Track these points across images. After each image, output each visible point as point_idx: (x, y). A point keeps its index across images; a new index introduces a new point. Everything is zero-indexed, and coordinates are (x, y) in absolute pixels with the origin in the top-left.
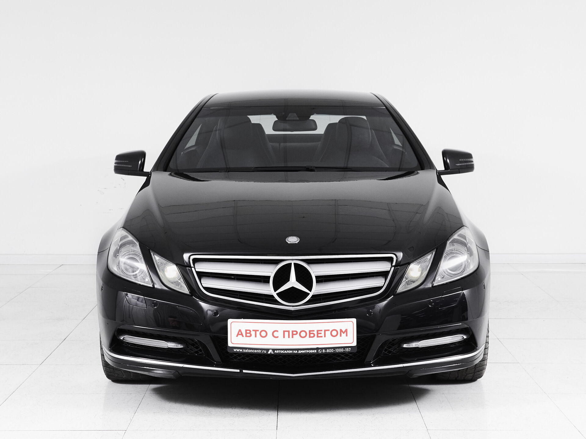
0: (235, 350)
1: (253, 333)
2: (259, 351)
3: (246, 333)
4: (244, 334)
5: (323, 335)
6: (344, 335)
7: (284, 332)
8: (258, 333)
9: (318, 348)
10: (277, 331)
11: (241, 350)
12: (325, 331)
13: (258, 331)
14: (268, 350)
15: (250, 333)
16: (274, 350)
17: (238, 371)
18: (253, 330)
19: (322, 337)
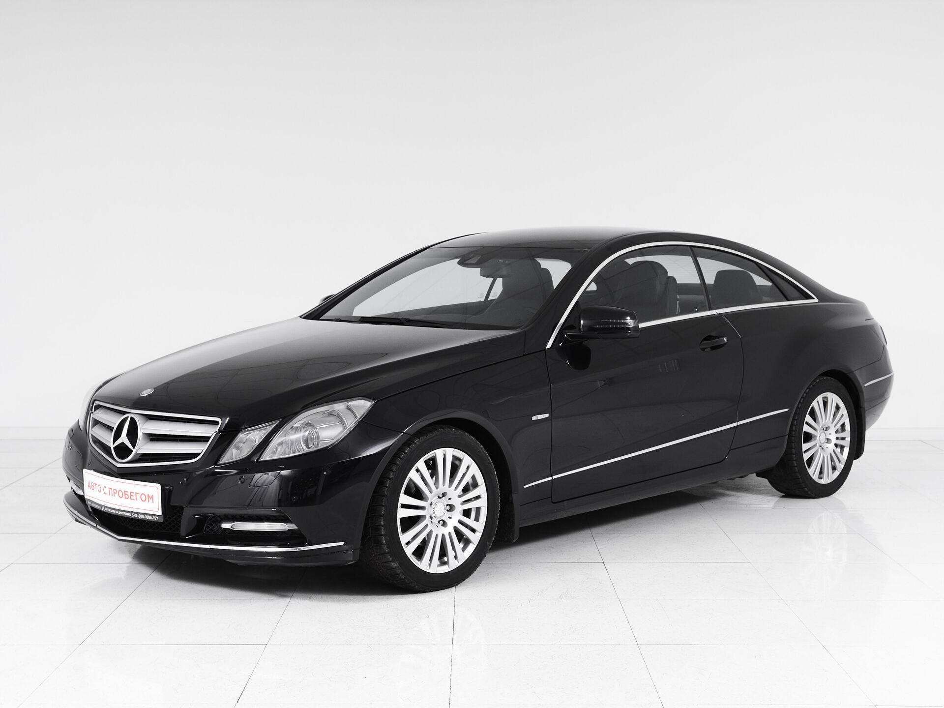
5: (134, 497)
6: (151, 501)
9: (132, 511)
12: (136, 493)
19: (134, 499)
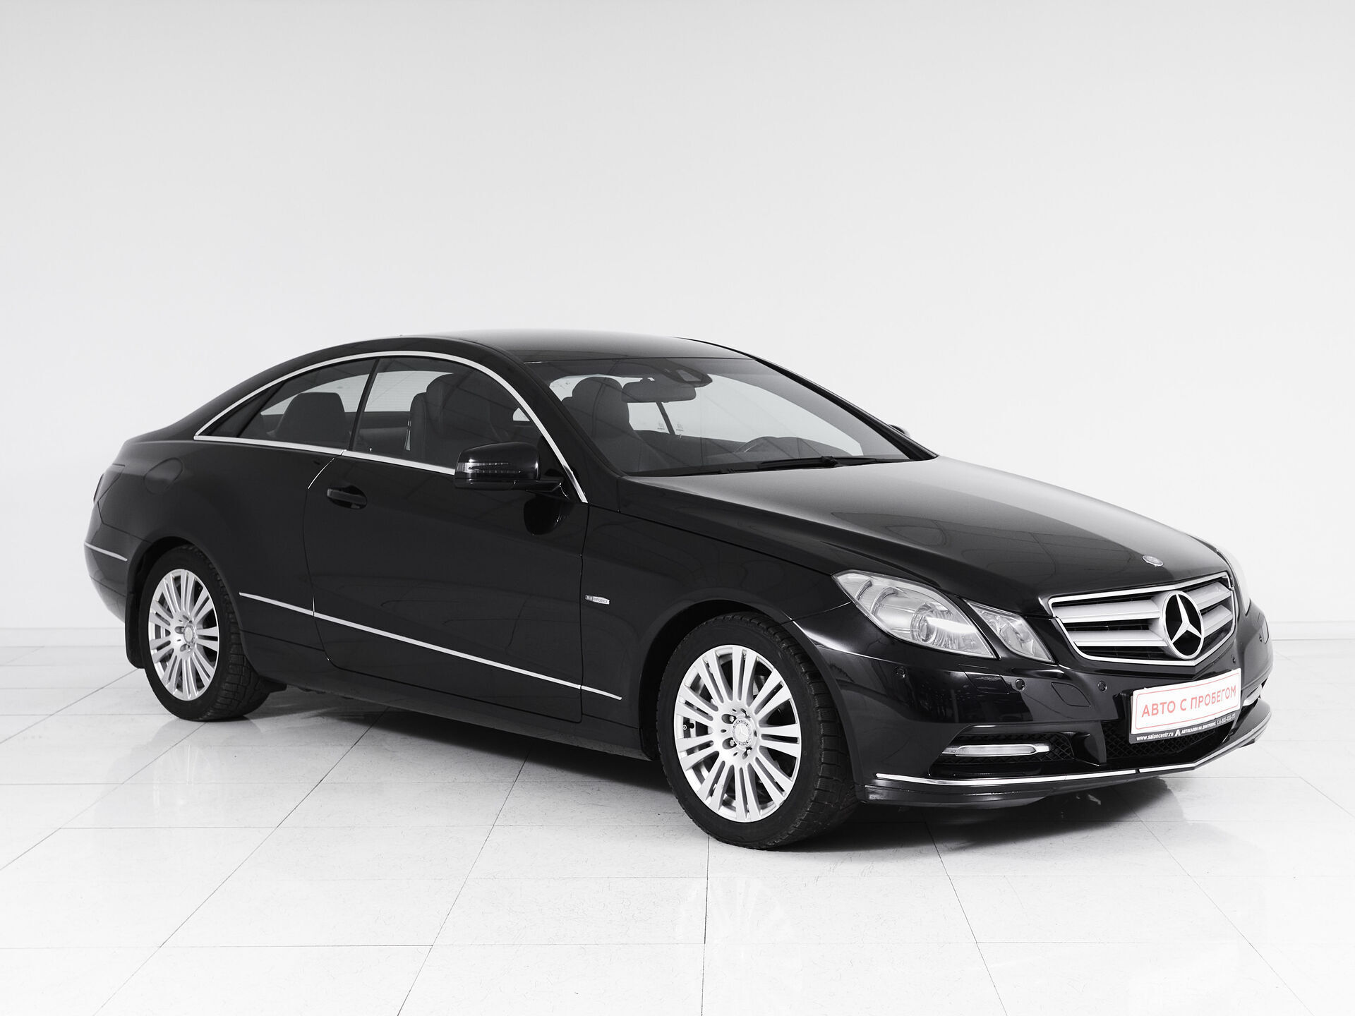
0: (1138, 739)
1: (1160, 707)
2: (1165, 735)
3: (1153, 709)
4: (1150, 713)
7: (1192, 699)
8: (1166, 706)
10: (1185, 700)
11: (1145, 738)
13: (1165, 703)
14: (1174, 731)
15: (1157, 709)
16: (1181, 729)
17: (1133, 771)
18: (1161, 704)
